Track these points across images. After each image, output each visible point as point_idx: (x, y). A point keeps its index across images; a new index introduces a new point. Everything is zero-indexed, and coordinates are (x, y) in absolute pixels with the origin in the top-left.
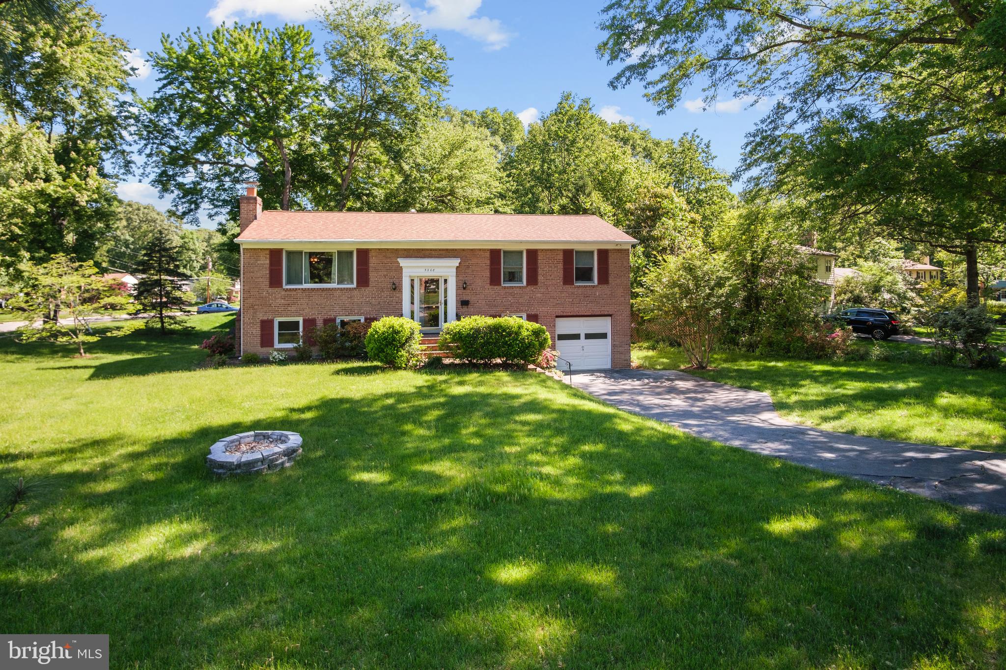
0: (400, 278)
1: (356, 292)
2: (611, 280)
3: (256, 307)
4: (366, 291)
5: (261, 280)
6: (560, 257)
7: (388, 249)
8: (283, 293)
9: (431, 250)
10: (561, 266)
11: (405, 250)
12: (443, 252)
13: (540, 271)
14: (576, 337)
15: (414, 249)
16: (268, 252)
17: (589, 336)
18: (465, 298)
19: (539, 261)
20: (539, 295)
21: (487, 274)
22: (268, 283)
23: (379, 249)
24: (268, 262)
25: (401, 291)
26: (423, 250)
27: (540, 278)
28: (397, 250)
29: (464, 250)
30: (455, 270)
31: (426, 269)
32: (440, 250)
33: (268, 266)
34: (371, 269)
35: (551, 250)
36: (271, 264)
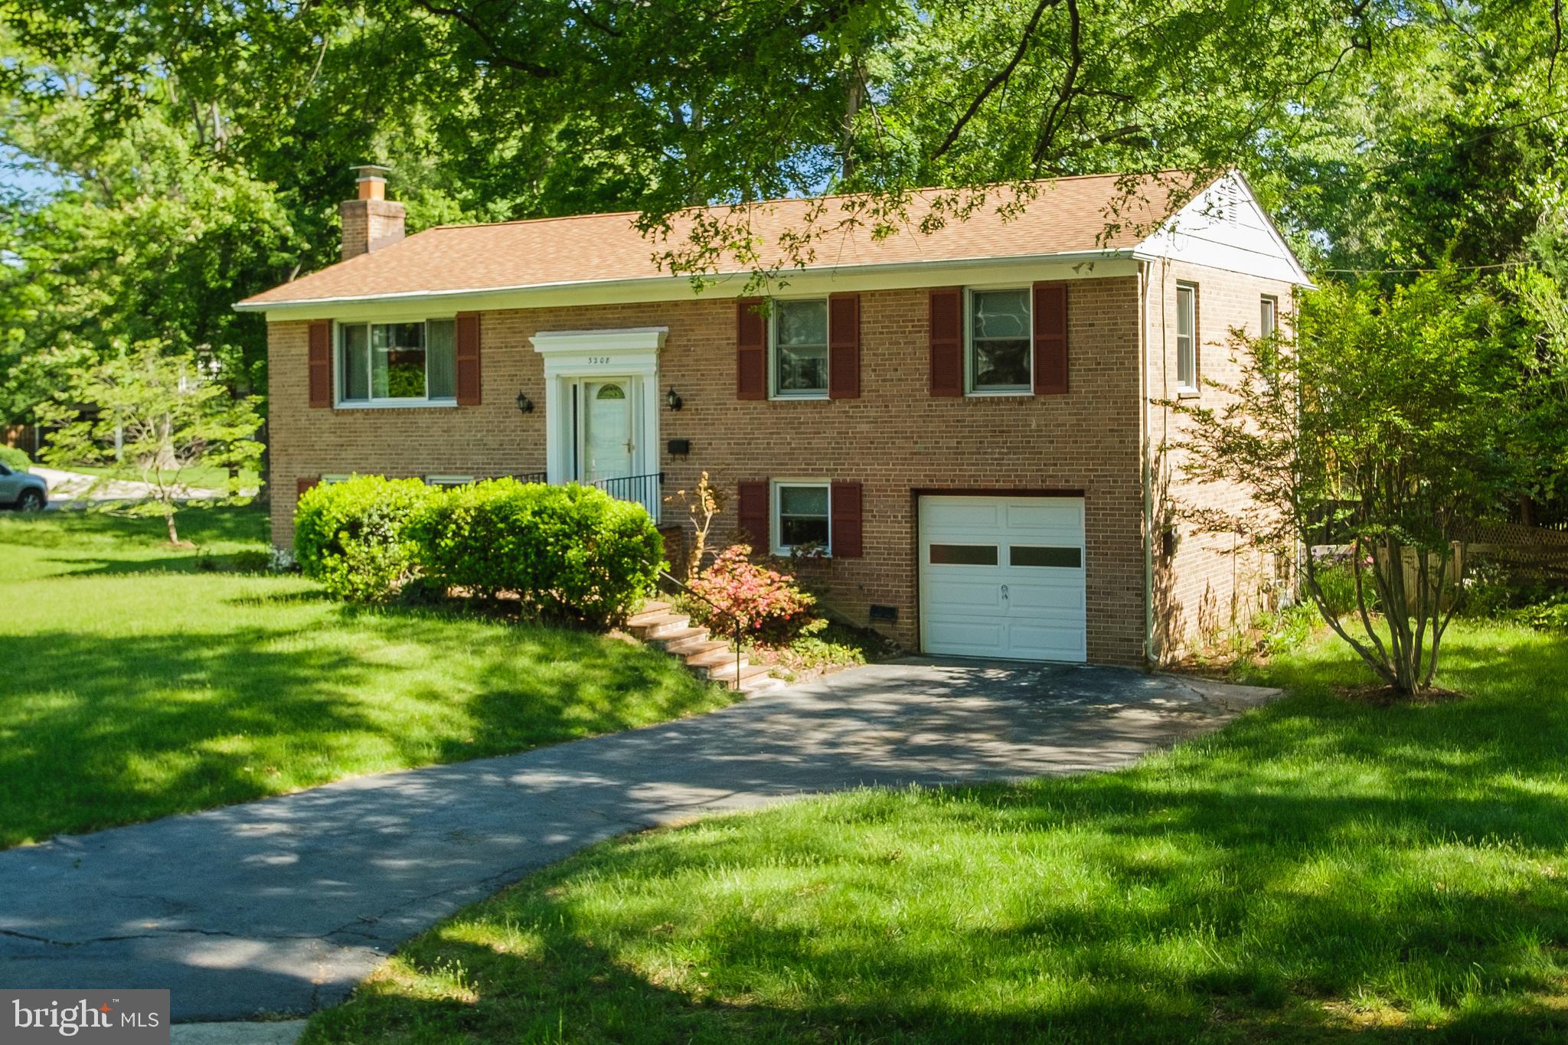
0: (541, 383)
1: (457, 419)
2: (1075, 378)
3: (291, 450)
4: (477, 415)
5: (296, 390)
6: (923, 311)
7: (516, 311)
8: (333, 419)
9: (604, 307)
10: (923, 340)
11: (550, 310)
12: (628, 313)
13: (867, 357)
14: (985, 555)
15: (568, 309)
16: (305, 329)
17: (1022, 556)
18: (681, 434)
19: (865, 328)
20: (864, 427)
21: (731, 367)
22: (307, 396)
23: (500, 312)
24: (306, 350)
25: (542, 415)
26: (587, 308)
27: (867, 377)
28: (534, 311)
29: (676, 304)
30: (653, 359)
31: (593, 357)
32: (625, 307)
33: (306, 359)
34: (484, 362)
35: (897, 293)
36: (313, 355)
